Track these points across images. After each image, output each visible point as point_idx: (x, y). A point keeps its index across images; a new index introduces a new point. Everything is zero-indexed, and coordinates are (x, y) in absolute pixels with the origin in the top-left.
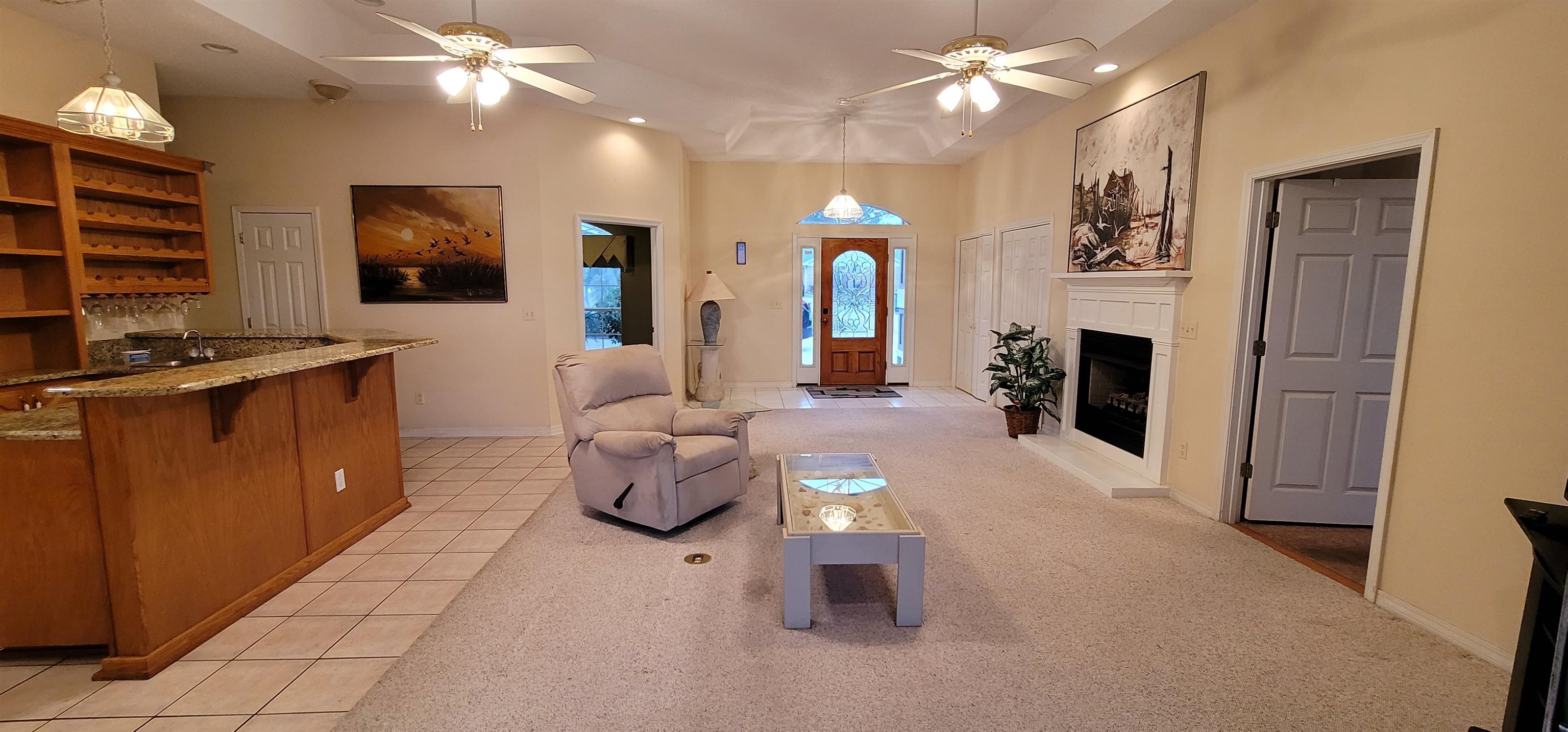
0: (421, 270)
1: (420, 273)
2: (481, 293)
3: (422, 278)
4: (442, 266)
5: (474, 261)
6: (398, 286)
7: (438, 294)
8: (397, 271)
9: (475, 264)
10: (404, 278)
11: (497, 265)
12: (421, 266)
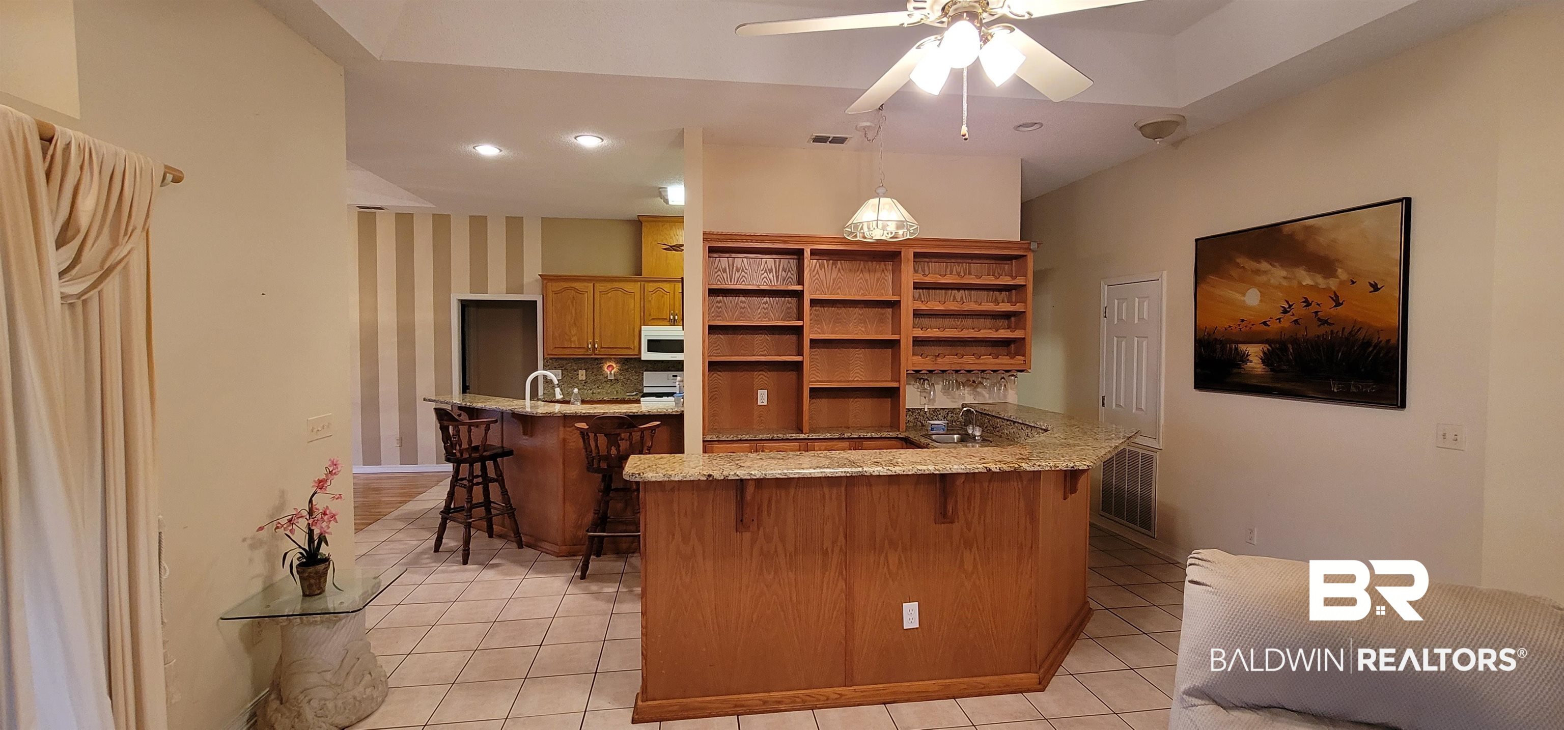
0: (1266, 347)
1: (1264, 353)
2: (1353, 389)
3: (1267, 360)
4: (1295, 341)
5: (1346, 334)
6: (1235, 370)
7: (1287, 386)
8: (1236, 349)
9: (1347, 339)
10: (1244, 358)
11: (1388, 341)
12: (1267, 342)
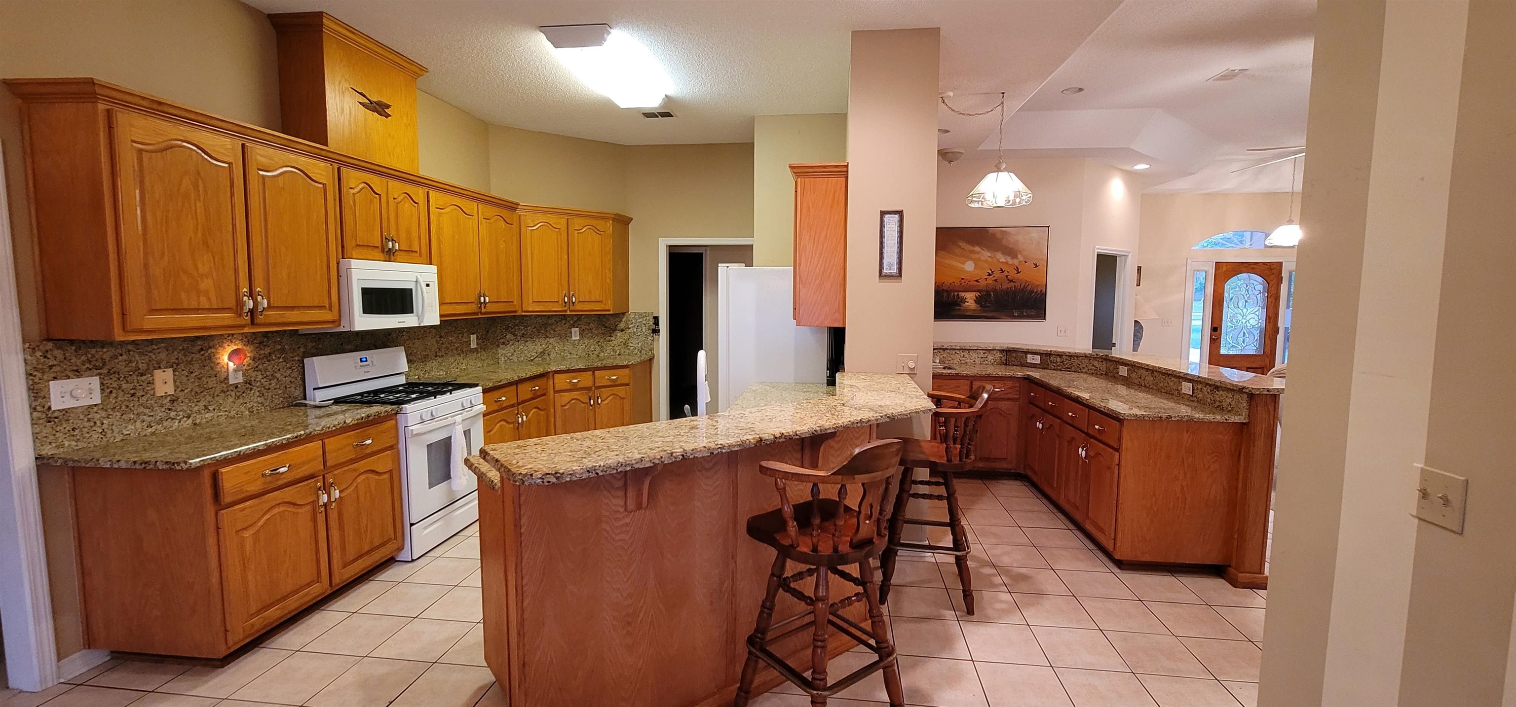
0: (978, 294)
1: (976, 297)
2: (1025, 314)
3: (977, 301)
4: (995, 290)
5: (1022, 287)
6: (957, 308)
7: (990, 314)
8: (958, 295)
9: (1023, 289)
10: (963, 300)
11: (1041, 291)
12: (978, 291)
